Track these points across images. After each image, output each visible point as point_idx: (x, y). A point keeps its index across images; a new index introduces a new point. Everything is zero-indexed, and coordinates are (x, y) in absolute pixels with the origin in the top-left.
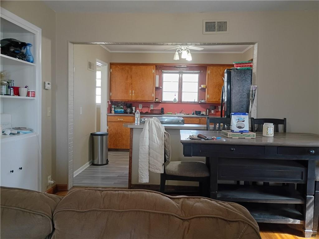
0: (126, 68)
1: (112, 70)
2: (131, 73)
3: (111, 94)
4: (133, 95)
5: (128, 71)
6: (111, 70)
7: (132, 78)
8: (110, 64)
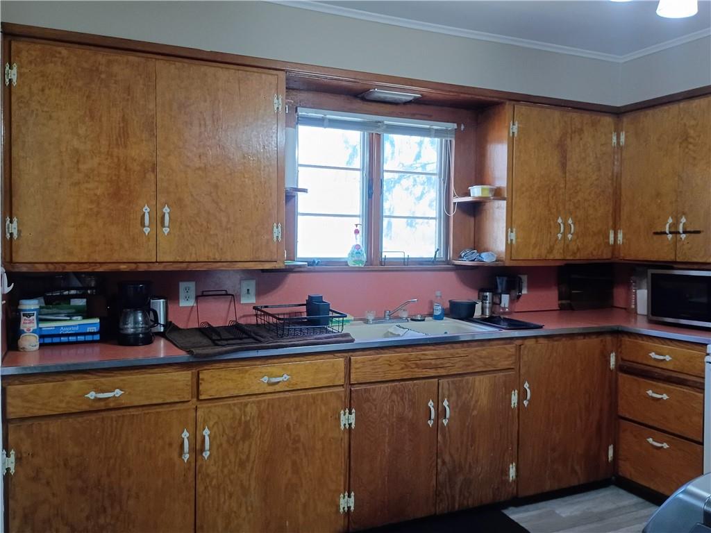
0: (116, 69)
1: (20, 75)
2: (151, 106)
3: (14, 228)
4: (166, 230)
5: (128, 90)
6: (13, 74)
7: (153, 135)
8: (5, 34)
